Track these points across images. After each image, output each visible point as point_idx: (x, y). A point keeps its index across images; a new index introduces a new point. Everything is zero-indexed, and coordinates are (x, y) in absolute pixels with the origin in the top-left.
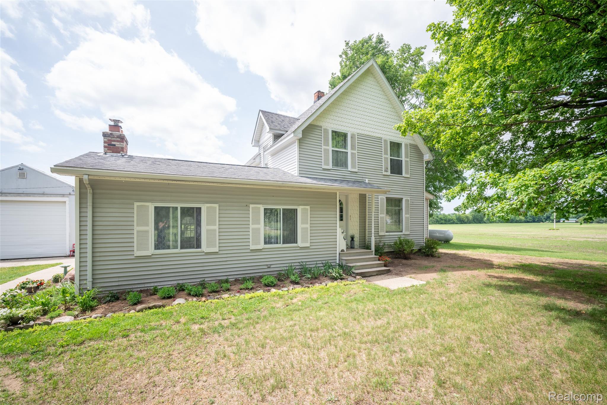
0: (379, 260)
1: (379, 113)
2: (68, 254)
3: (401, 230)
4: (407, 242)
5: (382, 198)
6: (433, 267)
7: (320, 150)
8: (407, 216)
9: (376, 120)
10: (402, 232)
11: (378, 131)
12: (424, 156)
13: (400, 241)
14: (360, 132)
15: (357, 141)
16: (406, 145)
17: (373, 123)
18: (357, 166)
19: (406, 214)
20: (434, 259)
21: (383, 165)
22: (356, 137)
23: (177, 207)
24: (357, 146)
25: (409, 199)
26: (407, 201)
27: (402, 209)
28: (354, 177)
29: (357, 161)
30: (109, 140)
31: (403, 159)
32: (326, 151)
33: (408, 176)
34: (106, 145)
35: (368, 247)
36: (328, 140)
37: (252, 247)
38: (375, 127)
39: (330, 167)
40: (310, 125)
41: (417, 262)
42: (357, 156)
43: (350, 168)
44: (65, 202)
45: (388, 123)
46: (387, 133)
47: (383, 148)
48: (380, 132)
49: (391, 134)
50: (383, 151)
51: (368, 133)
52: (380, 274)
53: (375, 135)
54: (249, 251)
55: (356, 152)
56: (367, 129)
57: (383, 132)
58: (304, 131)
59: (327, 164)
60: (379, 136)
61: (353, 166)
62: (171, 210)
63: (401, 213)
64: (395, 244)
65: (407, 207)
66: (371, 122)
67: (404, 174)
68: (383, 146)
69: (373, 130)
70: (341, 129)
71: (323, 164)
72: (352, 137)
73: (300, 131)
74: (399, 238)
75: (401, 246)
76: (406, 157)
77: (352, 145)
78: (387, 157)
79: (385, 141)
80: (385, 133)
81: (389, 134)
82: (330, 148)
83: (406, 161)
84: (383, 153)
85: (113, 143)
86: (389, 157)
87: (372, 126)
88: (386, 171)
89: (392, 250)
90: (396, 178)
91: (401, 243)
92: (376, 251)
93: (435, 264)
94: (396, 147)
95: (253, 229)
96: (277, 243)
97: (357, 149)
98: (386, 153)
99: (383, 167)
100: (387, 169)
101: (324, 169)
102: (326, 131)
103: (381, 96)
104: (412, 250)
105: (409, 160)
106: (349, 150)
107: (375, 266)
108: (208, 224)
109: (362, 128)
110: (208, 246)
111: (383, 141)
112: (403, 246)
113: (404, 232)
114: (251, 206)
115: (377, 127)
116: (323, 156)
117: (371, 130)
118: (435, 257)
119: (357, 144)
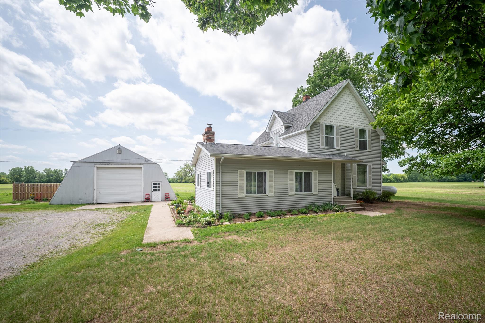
0: (357, 203)
1: (352, 112)
2: (143, 201)
3: (366, 185)
4: (372, 193)
5: (355, 165)
6: (391, 207)
7: (319, 137)
8: (370, 176)
9: (351, 116)
10: (367, 186)
11: (351, 123)
12: (381, 137)
13: (367, 192)
14: (341, 124)
15: (339, 130)
16: (369, 130)
17: (349, 118)
18: (340, 145)
19: (369, 175)
20: (390, 203)
21: (355, 144)
22: (339, 127)
23: (256, 172)
24: (339, 133)
25: (371, 165)
26: (370, 166)
27: (366, 172)
28: (338, 153)
29: (339, 143)
30: (208, 136)
31: (367, 140)
32: (322, 137)
33: (370, 150)
34: (207, 138)
35: (349, 195)
36: (323, 131)
37: (290, 194)
38: (349, 121)
39: (324, 147)
40: (314, 122)
41: (379, 205)
42: (339, 139)
43: (335, 147)
44: (141, 168)
45: (357, 117)
46: (357, 124)
47: (355, 134)
48: (353, 123)
49: (359, 124)
50: (355, 135)
51: (344, 125)
52: (359, 211)
53: (350, 125)
54: (288, 195)
55: (339, 137)
56: (345, 122)
57: (354, 124)
58: (311, 127)
59: (323, 145)
60: (353, 126)
61: (337, 146)
62: (253, 173)
63: (366, 175)
64: (363, 193)
65: (370, 170)
66: (347, 118)
67: (368, 150)
68: (355, 132)
69: (349, 123)
70: (330, 123)
71: (320, 145)
72: (336, 128)
73: (309, 127)
74: (366, 190)
75: (367, 195)
76: (369, 138)
77: (336, 133)
78: (357, 139)
79: (356, 129)
80: (356, 124)
81: (358, 124)
82: (325, 136)
83: (369, 141)
84: (355, 137)
85: (210, 137)
86: (358, 139)
87: (348, 120)
88: (357, 148)
89: (361, 198)
90: (363, 152)
91: (367, 193)
92: (353, 197)
93: (391, 206)
94: (362, 132)
95: (290, 183)
96: (301, 191)
97: (339, 135)
98: (357, 137)
99: (355, 145)
100: (357, 146)
101: (321, 148)
102: (322, 125)
103: (353, 101)
104: (375, 198)
105: (371, 140)
106: (335, 136)
107: (355, 206)
108: (269, 181)
109: (342, 122)
110: (269, 193)
111: (355, 129)
112: (369, 195)
113: (368, 186)
114: (289, 171)
115: (351, 121)
116: (320, 140)
117: (348, 123)
118: (389, 202)
119: (339, 132)
